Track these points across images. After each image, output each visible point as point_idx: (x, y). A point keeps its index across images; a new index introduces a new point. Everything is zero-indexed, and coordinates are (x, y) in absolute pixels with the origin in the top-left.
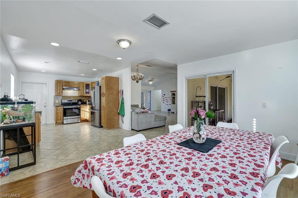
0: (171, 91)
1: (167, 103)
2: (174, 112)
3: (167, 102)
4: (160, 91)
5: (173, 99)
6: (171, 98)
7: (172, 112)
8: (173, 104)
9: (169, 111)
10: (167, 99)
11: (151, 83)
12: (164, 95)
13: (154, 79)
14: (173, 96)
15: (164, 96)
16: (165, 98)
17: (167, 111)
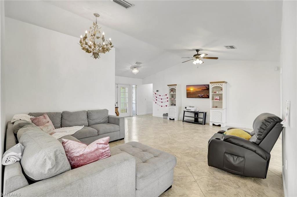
0: (168, 85)
1: (162, 104)
2: (174, 119)
3: (162, 102)
4: (151, 85)
5: (172, 97)
6: (168, 96)
7: (170, 119)
8: (172, 105)
9: (165, 117)
10: (161, 97)
11: (135, 71)
12: (157, 91)
13: (141, 65)
14: (172, 93)
15: (157, 93)
16: (158, 97)
17: (162, 117)
